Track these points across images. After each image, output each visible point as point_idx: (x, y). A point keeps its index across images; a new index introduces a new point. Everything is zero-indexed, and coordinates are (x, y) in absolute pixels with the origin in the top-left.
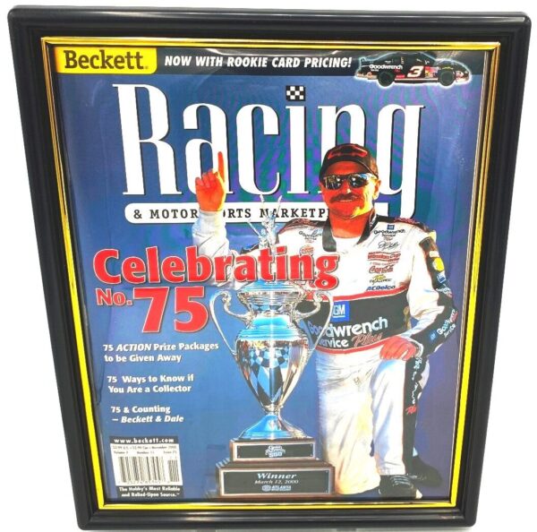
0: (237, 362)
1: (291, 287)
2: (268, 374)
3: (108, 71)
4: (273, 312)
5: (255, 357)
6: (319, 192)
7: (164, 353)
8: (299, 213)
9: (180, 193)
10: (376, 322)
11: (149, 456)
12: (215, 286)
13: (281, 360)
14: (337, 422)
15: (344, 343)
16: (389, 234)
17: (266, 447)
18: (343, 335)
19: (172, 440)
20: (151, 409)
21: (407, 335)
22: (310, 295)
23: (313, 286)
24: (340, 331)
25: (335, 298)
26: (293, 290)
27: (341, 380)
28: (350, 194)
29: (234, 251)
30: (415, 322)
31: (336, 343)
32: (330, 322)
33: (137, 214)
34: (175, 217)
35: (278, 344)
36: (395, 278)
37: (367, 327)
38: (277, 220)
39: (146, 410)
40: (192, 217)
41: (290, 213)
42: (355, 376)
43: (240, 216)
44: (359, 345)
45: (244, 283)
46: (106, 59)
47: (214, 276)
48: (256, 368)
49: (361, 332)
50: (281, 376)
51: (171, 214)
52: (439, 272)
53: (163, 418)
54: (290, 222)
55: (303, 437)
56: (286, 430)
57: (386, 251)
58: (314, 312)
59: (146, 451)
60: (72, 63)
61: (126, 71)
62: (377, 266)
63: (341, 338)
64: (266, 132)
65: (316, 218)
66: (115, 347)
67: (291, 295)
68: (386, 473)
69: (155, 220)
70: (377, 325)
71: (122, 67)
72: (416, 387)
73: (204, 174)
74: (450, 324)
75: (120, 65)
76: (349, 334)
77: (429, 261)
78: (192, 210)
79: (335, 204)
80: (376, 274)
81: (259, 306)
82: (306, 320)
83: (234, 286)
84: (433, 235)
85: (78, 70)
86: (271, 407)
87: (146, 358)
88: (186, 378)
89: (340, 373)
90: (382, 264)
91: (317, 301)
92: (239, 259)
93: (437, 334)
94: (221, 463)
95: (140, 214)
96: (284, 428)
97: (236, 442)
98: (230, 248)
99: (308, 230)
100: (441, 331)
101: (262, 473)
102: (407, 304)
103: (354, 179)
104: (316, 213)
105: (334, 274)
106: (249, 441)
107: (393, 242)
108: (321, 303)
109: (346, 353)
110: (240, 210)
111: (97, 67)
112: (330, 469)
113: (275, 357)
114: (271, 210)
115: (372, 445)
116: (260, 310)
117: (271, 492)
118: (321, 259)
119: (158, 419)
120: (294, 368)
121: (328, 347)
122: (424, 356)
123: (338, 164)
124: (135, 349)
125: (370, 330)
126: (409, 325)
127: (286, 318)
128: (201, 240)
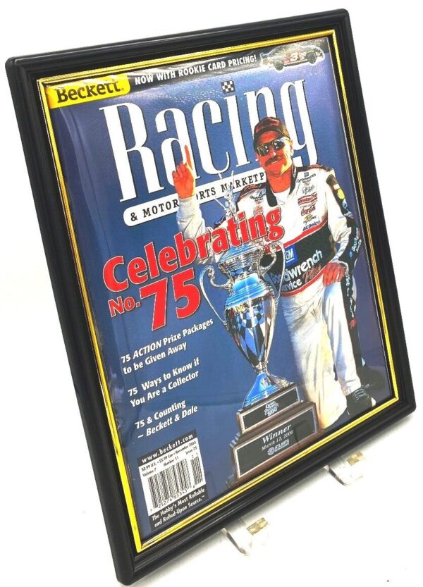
0: (229, 332)
1: (254, 246)
2: (252, 334)
3: (93, 98)
4: (245, 273)
5: (241, 321)
6: (257, 160)
7: (173, 345)
8: (247, 181)
9: (163, 188)
10: (315, 255)
11: (174, 463)
12: (201, 264)
13: (259, 317)
14: (308, 359)
15: (298, 282)
16: (307, 179)
17: (264, 407)
18: (296, 276)
19: (191, 436)
20: (169, 410)
21: (336, 259)
22: (267, 250)
23: (268, 241)
24: (293, 273)
25: (285, 245)
26: (255, 249)
27: (303, 317)
28: (276, 156)
29: (209, 228)
30: (338, 246)
31: (292, 285)
32: (286, 268)
33: (133, 217)
34: (162, 211)
35: (255, 302)
36: (318, 214)
37: (310, 262)
38: (235, 191)
39: (165, 413)
40: (175, 207)
41: (241, 183)
42: (311, 309)
43: (208, 196)
44: (309, 280)
45: (221, 255)
46: (90, 89)
47: (199, 256)
48: (243, 332)
49: (307, 268)
50: (262, 332)
51: (159, 209)
52: (342, 200)
53: (180, 415)
54: (243, 189)
55: (287, 385)
56: (275, 383)
57: (308, 194)
58: (273, 262)
59: (171, 459)
60: (63, 98)
61: (108, 95)
62: (306, 209)
63: (296, 279)
64: (214, 122)
65: (260, 182)
66: (131, 356)
67: (255, 254)
68: (349, 393)
69: (148, 218)
70: (316, 258)
71: (104, 93)
72: (351, 301)
73: (178, 166)
74: (358, 241)
75: (102, 91)
76: (300, 273)
77: (335, 192)
78: (174, 201)
79: (269, 166)
80: (306, 215)
81: (235, 271)
82: (268, 272)
83: (214, 260)
84: (332, 172)
85: (69, 102)
86: (260, 366)
87: (158, 357)
88: (193, 365)
89: (301, 311)
90: (308, 206)
91: (273, 251)
92: (214, 233)
93: (353, 252)
94: (233, 441)
95: (135, 216)
96: (273, 383)
97: (241, 413)
98: (206, 226)
99: (255, 194)
100: (354, 248)
101: (265, 436)
102: (331, 234)
103: (276, 144)
104: (259, 178)
105: (280, 224)
106: (251, 407)
107: (310, 186)
108: (277, 253)
109: (301, 291)
110: (207, 190)
111: (85, 97)
112: (312, 407)
113: (255, 315)
114: (228, 184)
115: (335, 370)
116: (237, 275)
117: (275, 453)
118: (269, 214)
119: (177, 418)
120: (269, 320)
121: (289, 291)
122: (350, 273)
123: (264, 135)
124: (149, 351)
125: (313, 264)
126: (335, 249)
127: (255, 276)
128: (184, 225)
